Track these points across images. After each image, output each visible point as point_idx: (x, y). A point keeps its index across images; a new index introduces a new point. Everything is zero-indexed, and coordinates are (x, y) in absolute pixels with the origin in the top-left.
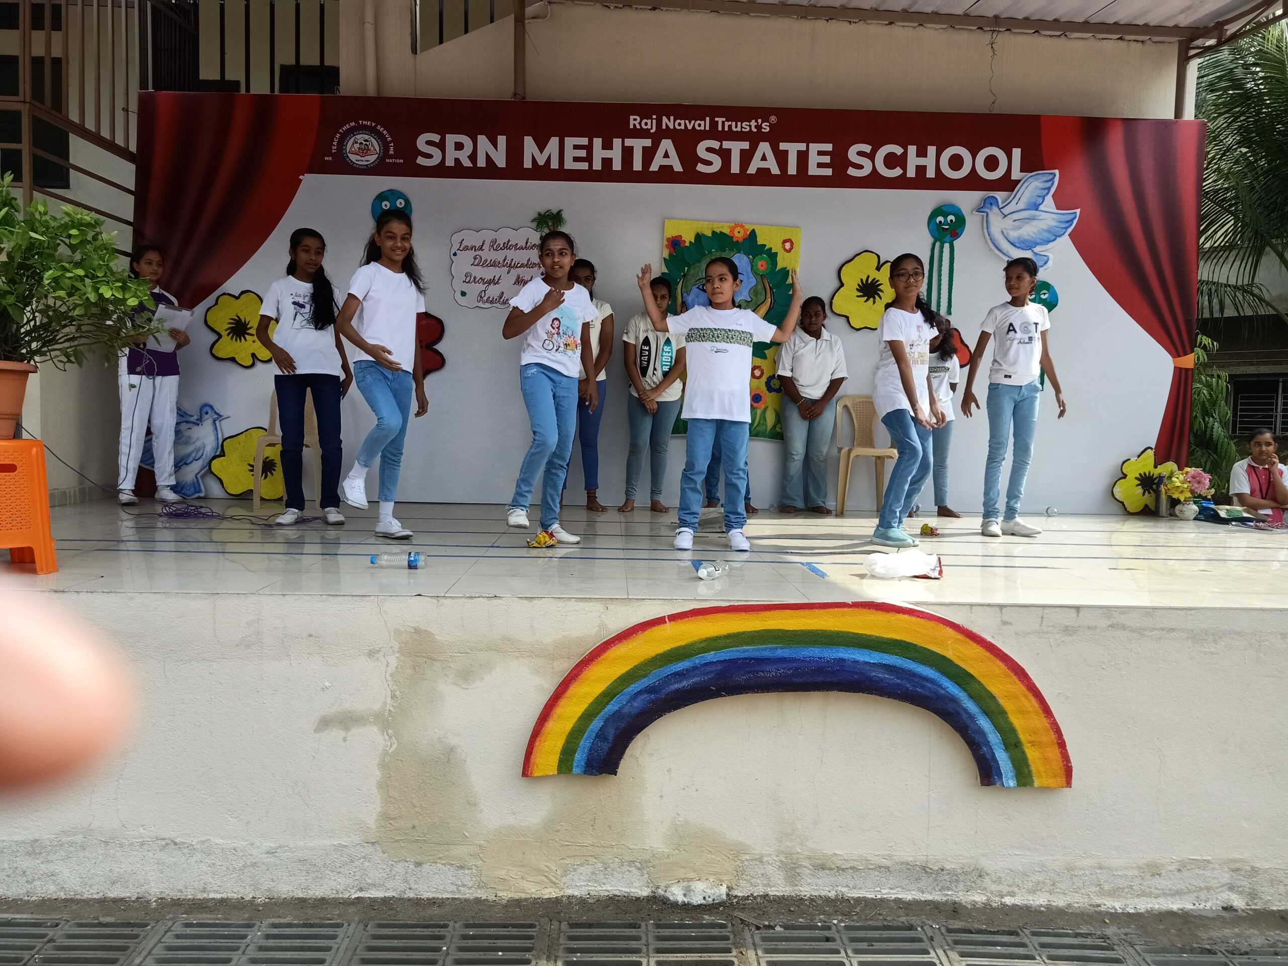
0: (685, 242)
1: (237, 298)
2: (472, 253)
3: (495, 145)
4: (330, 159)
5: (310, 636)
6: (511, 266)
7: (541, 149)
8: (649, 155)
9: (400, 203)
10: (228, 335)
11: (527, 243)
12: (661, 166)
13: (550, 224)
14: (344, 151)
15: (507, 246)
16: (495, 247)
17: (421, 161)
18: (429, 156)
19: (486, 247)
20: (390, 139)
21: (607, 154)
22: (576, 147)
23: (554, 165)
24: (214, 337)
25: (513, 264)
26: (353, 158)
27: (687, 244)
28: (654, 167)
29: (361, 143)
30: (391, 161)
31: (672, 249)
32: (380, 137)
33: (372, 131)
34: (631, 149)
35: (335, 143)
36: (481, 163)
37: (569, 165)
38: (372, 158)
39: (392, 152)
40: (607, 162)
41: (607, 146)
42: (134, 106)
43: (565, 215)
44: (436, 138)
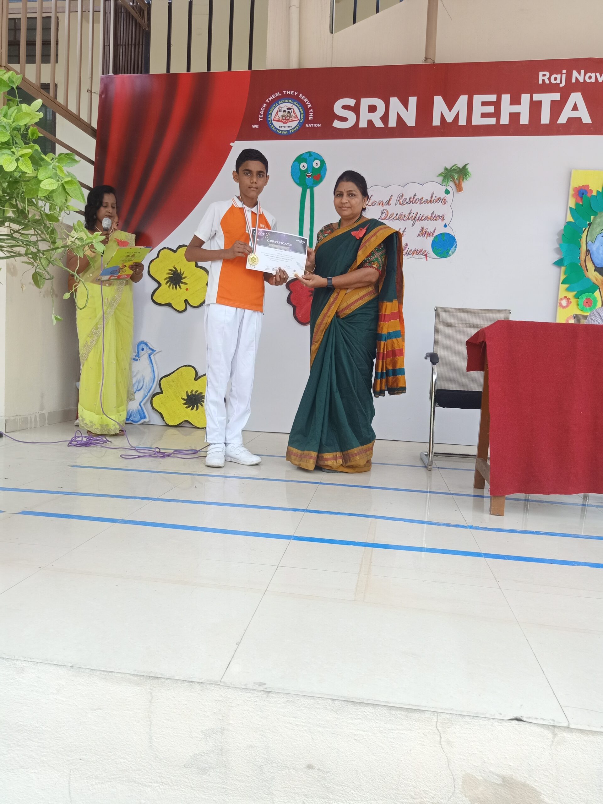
0: (591, 191)
1: (175, 251)
2: (380, 208)
3: (406, 105)
4: (257, 126)
5: (310, 767)
6: (416, 219)
7: (450, 108)
8: (557, 108)
9: (316, 164)
10: (167, 283)
11: (432, 196)
12: (569, 119)
13: (456, 177)
14: (269, 119)
15: (413, 200)
16: (401, 201)
17: (337, 124)
18: (344, 119)
19: (393, 202)
20: (309, 106)
21: (515, 109)
22: (484, 104)
23: (462, 121)
24: (156, 285)
25: (417, 217)
26: (277, 124)
27: (594, 193)
28: (562, 120)
29: (284, 111)
30: (310, 125)
31: (579, 199)
32: (302, 104)
33: (295, 99)
34: (540, 102)
35: (262, 112)
36: (393, 123)
37: (477, 120)
38: (294, 124)
39: (311, 118)
40: (514, 117)
41: (516, 101)
42: (97, 89)
43: (470, 168)
44: (351, 102)
